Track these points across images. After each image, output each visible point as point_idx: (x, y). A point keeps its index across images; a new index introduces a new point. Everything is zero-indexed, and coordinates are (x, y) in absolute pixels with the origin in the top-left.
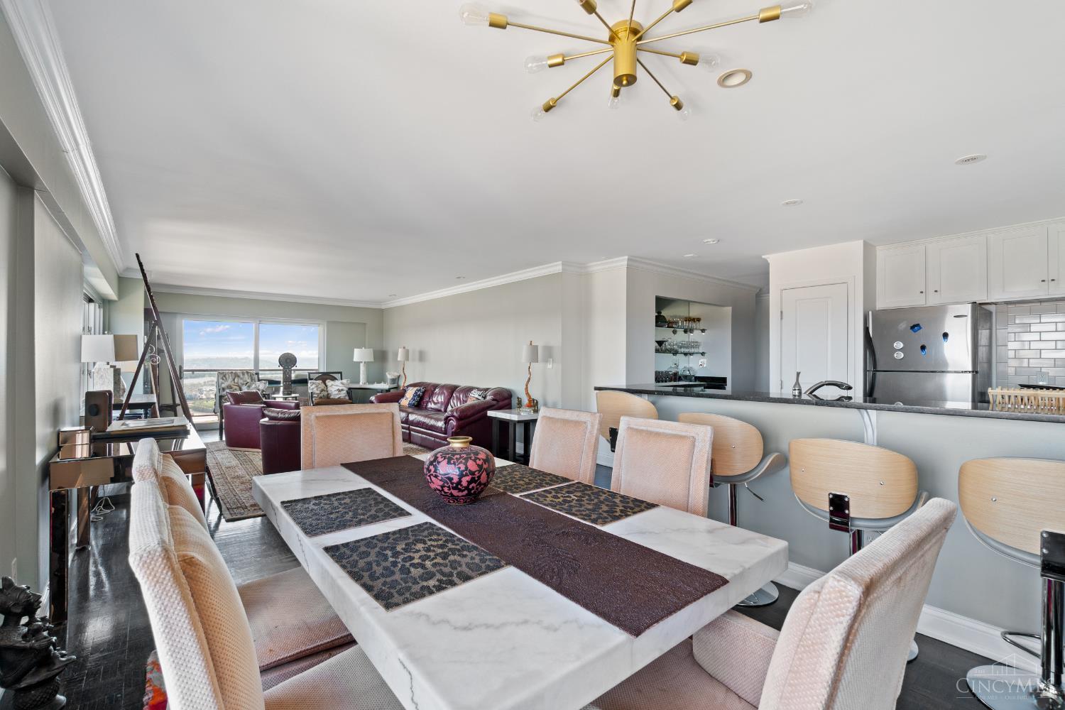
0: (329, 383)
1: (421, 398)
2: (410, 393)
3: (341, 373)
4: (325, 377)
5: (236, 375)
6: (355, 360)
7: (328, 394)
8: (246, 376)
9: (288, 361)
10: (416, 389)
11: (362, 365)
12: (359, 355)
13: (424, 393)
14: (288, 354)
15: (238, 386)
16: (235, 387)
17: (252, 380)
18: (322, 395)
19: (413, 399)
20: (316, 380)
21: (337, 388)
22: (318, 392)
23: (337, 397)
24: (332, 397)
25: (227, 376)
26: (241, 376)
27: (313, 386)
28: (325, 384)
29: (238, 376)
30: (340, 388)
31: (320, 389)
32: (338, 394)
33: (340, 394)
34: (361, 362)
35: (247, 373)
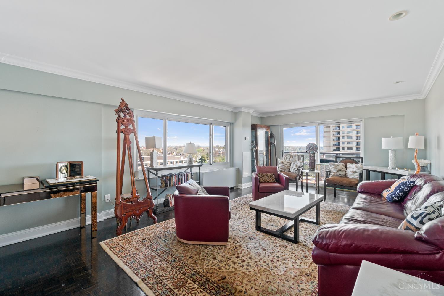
0: (349, 165)
2: (395, 185)
3: (362, 158)
4: (350, 160)
6: (382, 148)
7: (346, 174)
8: (296, 157)
11: (390, 151)
14: (311, 143)
20: (340, 162)
21: (352, 170)
22: (335, 171)
23: (351, 177)
24: (348, 176)
26: (294, 157)
28: (346, 166)
29: (292, 157)
30: (354, 170)
32: (352, 175)
33: (354, 175)
34: (391, 150)
35: (297, 155)
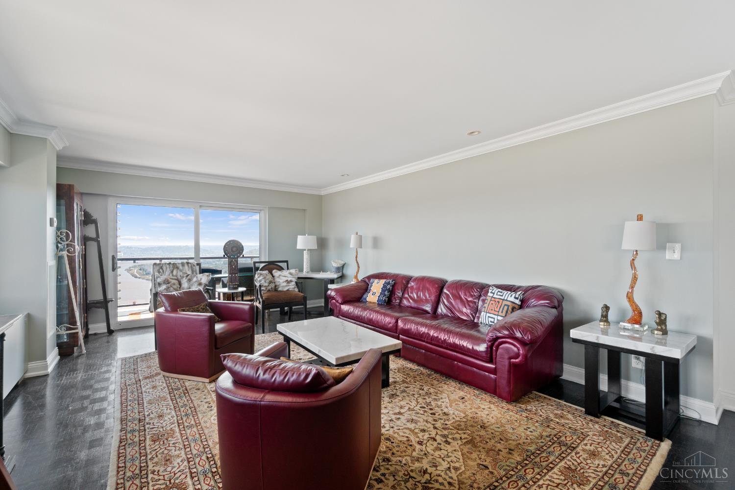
0: (276, 273)
1: (392, 292)
2: (377, 287)
3: (287, 262)
4: (272, 266)
5: (175, 266)
6: (297, 248)
7: (275, 286)
8: (186, 267)
9: (233, 250)
10: (383, 281)
11: (305, 252)
12: (303, 242)
13: (393, 286)
14: (233, 241)
15: (177, 280)
16: (173, 281)
17: (193, 272)
18: (270, 288)
19: (382, 293)
20: (262, 270)
21: (286, 279)
22: (266, 284)
23: (285, 289)
24: (280, 289)
25: (164, 268)
26: (181, 267)
27: (261, 278)
28: (272, 274)
29: (178, 268)
30: (289, 279)
31: (267, 281)
32: (287, 286)
33: (289, 285)
34: (305, 250)
35: (188, 263)
